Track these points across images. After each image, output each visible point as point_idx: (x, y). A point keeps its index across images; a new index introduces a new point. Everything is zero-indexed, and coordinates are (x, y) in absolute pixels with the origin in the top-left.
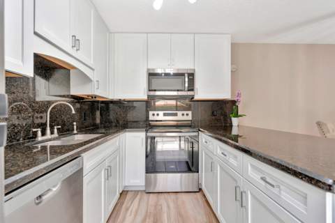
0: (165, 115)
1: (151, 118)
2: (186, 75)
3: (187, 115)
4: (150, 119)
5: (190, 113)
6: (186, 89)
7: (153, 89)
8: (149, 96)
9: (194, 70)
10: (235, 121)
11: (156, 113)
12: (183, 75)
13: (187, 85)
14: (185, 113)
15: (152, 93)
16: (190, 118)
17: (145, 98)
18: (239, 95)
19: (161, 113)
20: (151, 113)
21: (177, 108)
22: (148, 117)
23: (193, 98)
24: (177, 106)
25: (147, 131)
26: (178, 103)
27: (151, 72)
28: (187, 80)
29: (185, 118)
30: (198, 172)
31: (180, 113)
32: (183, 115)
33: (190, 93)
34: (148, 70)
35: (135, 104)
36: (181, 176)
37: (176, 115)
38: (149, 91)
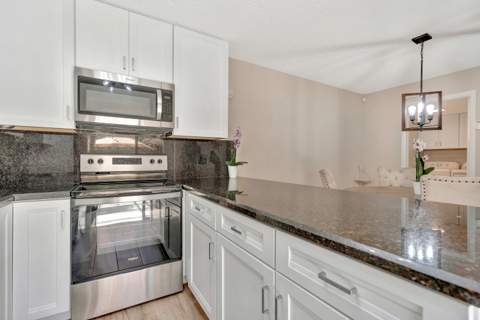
0: (115, 161)
1: (84, 167)
2: (159, 93)
3: (160, 161)
4: (82, 170)
5: (164, 158)
6: (159, 117)
7: (87, 109)
8: (78, 124)
9: (173, 86)
10: (233, 171)
11: (96, 158)
12: (153, 91)
13: (160, 110)
14: (156, 158)
15: (87, 118)
16: (164, 166)
17: (70, 126)
18: (238, 133)
19: (108, 159)
20: (84, 158)
21: (137, 150)
22: (77, 166)
23: (171, 133)
24: (137, 147)
25: (73, 196)
26: (139, 143)
27: (85, 74)
28: (160, 101)
29: (156, 167)
30: (180, 258)
31: (146, 159)
32: (152, 161)
33: (165, 125)
34: (77, 69)
35: (46, 139)
36: (147, 273)
37: (138, 161)
38: (80, 112)
